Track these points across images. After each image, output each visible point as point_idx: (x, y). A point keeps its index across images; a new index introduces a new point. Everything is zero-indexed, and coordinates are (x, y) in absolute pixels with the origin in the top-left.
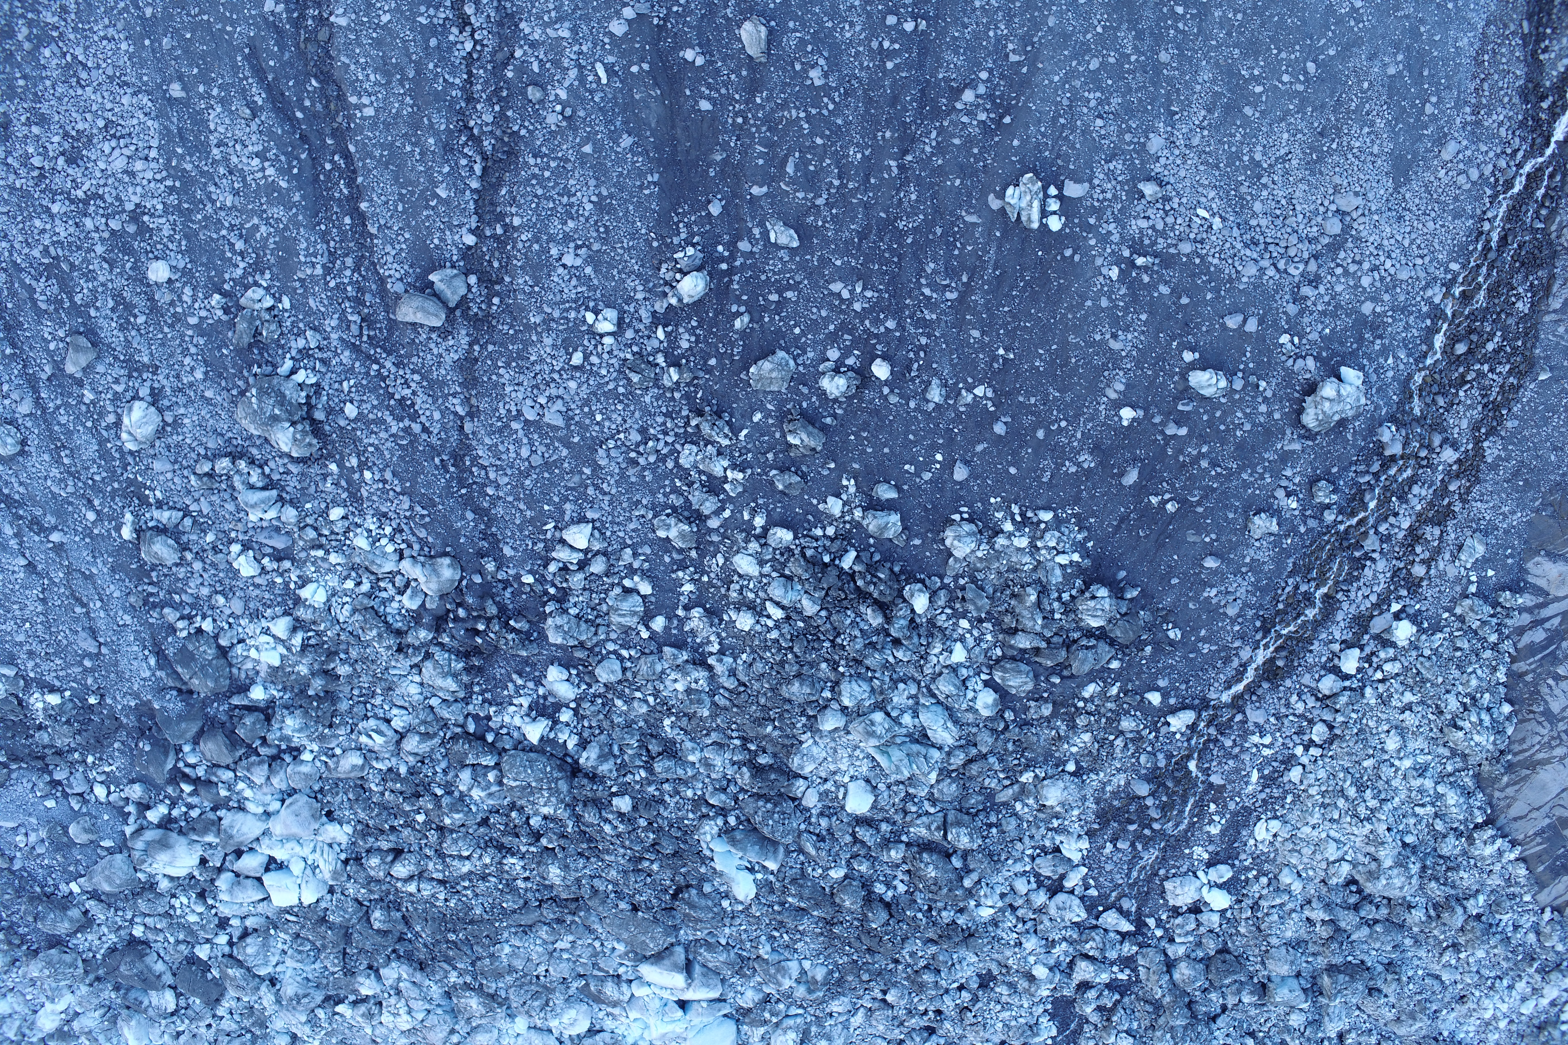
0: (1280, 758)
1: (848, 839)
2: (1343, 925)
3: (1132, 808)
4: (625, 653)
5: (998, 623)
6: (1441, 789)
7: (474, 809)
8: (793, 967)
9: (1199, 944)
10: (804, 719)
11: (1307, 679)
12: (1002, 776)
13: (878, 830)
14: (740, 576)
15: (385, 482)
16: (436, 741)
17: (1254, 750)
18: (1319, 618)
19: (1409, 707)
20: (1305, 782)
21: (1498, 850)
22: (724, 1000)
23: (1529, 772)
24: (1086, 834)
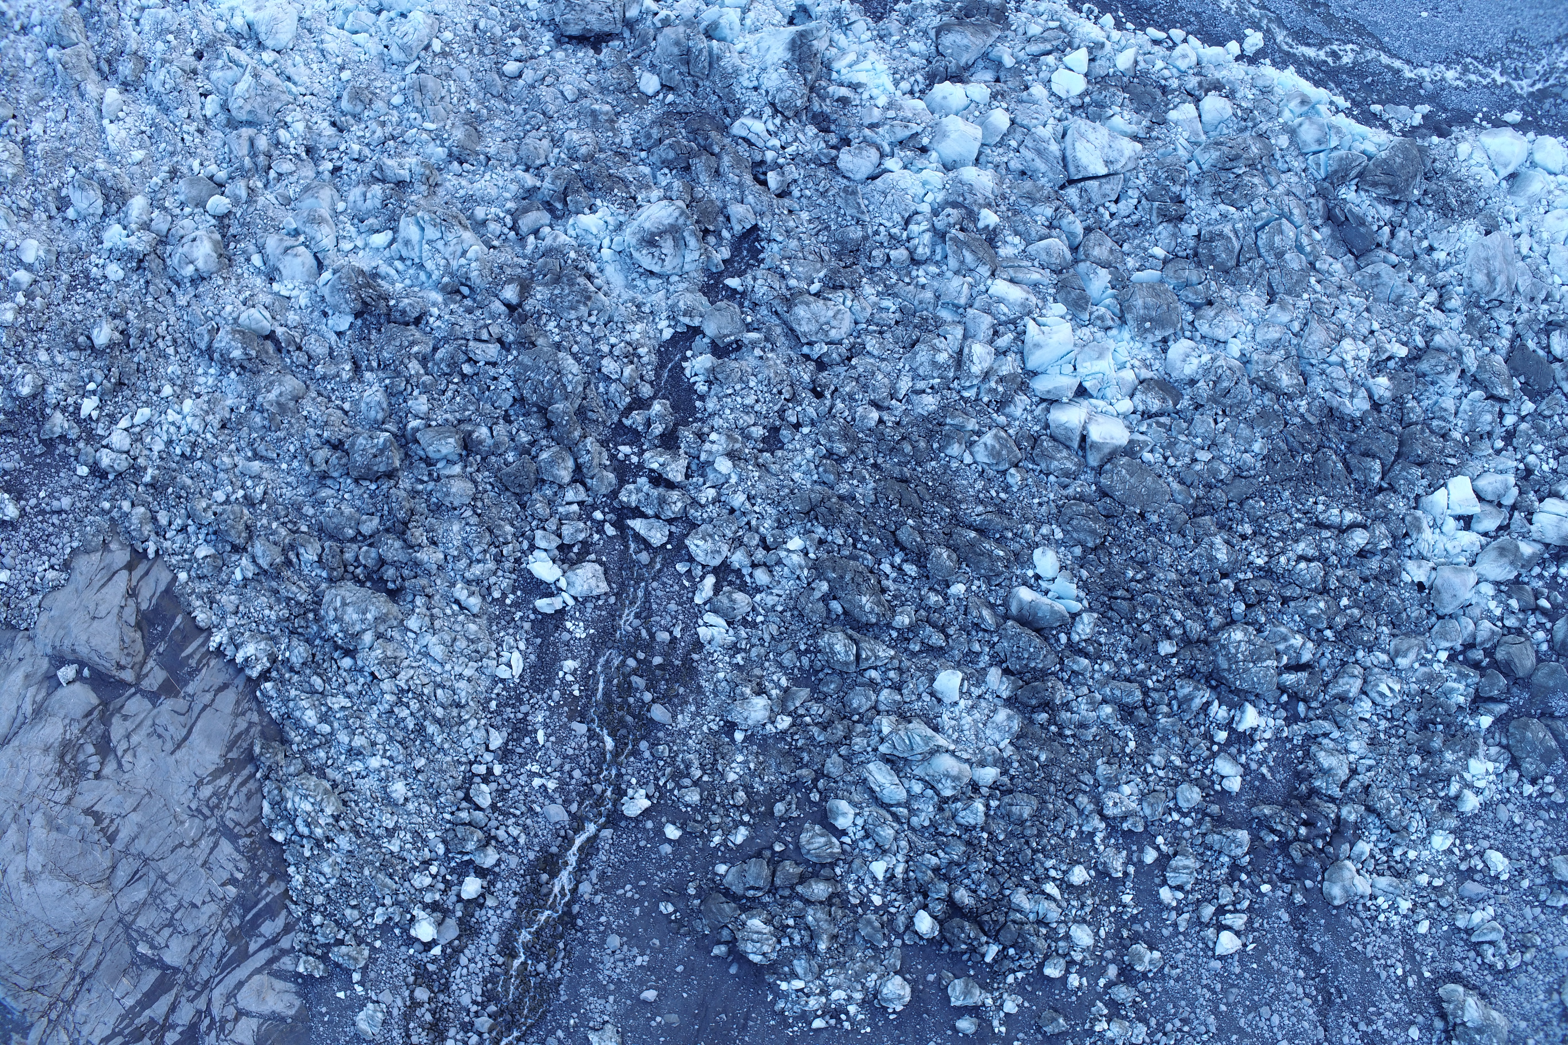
0: (516, 758)
1: (951, 631)
2: (396, 545)
3: (663, 686)
4: (1175, 817)
5: (845, 904)
6: (326, 728)
7: (1297, 618)
8: (982, 457)
9: (551, 503)
10: (1012, 772)
11: (514, 861)
12: (808, 719)
13: (922, 642)
14: (1085, 922)
15: (1386, 966)
16: (1333, 691)
17: (549, 770)
18: (515, 932)
19: (391, 833)
20: (483, 732)
21: (237, 647)
22: (1043, 400)
23: (230, 755)
24: (702, 646)
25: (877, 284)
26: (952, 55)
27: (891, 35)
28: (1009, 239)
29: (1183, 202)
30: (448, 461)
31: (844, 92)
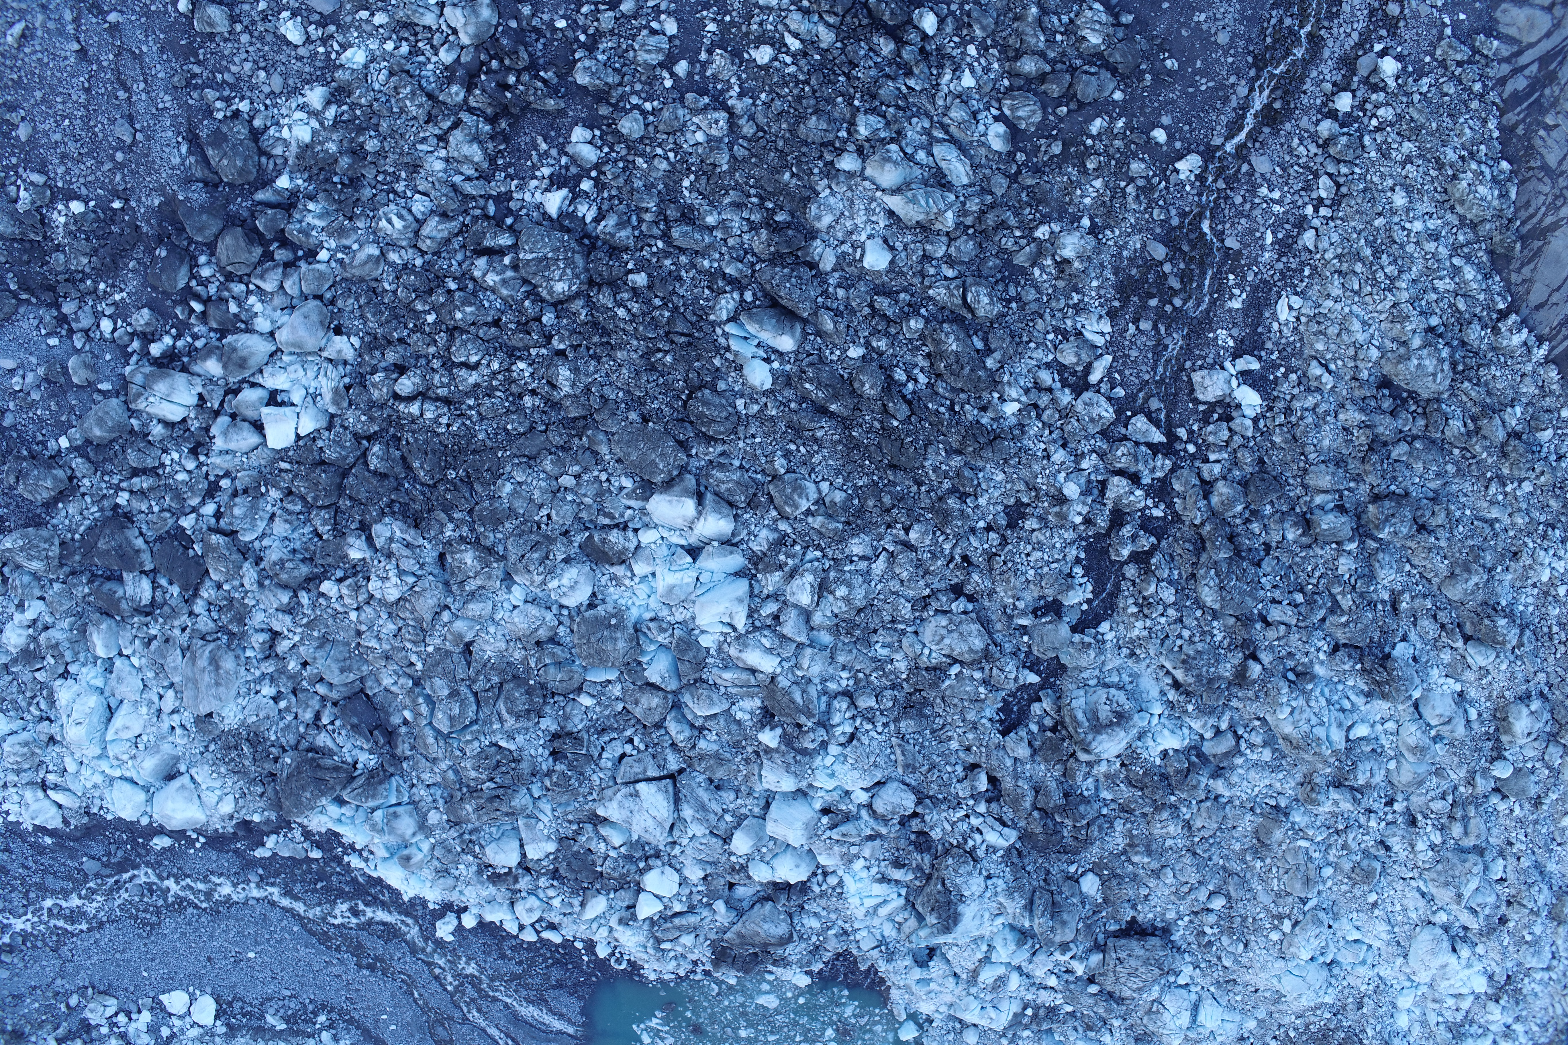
0: (1292, 220)
1: (866, 311)
2: (1381, 429)
3: (1151, 278)
4: (648, 106)
5: (1004, 50)
6: (1457, 261)
7: (487, 305)
8: (811, 487)
9: (1235, 463)
10: (821, 164)
11: (1305, 122)
12: (1018, 233)
13: (897, 302)
14: (760, 8)
16: (454, 226)
17: (1264, 206)
18: (1308, 57)
19: (1408, 160)
20: (1320, 247)
21: (1525, 343)
22: (736, 545)
23: (1540, 243)
24: (1107, 314)
25: (891, 672)
26: (779, 913)
27: (836, 936)
28: (747, 717)
29: (551, 754)
30: (1323, 509)
31: (897, 874)
